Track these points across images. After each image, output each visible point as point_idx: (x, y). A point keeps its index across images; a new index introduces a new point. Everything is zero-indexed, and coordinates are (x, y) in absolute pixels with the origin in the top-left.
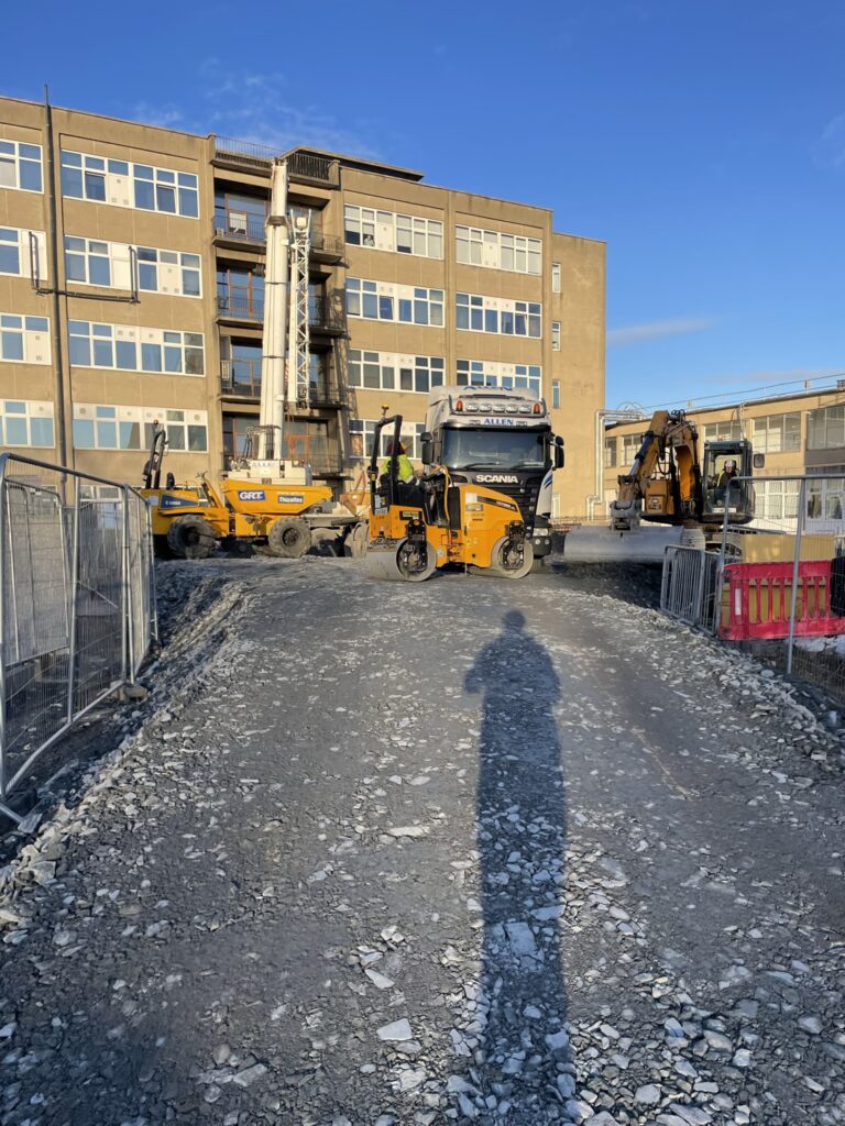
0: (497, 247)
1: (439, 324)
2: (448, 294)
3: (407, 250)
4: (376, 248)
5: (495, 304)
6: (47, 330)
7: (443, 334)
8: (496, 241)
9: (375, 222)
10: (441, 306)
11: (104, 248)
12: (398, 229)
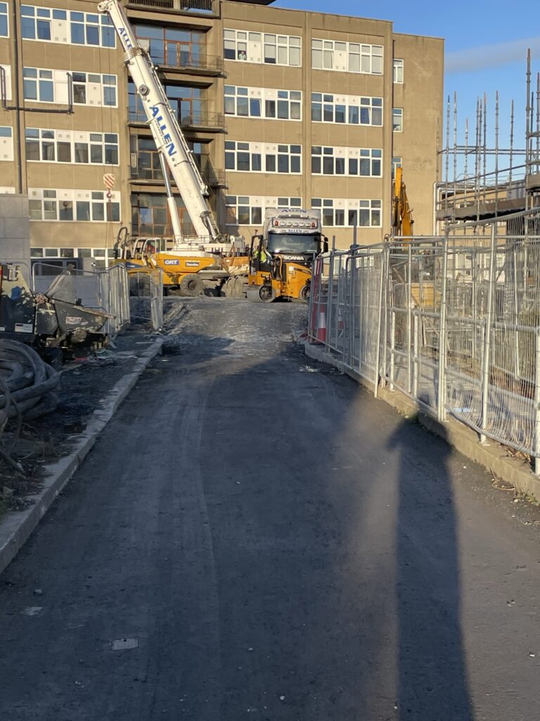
0: (346, 55)
1: (297, 118)
2: (305, 95)
3: (273, 61)
4: (248, 61)
5: (344, 100)
6: (11, 136)
7: (301, 126)
8: (345, 50)
9: (247, 41)
10: (299, 104)
11: (49, 75)
12: (265, 45)
